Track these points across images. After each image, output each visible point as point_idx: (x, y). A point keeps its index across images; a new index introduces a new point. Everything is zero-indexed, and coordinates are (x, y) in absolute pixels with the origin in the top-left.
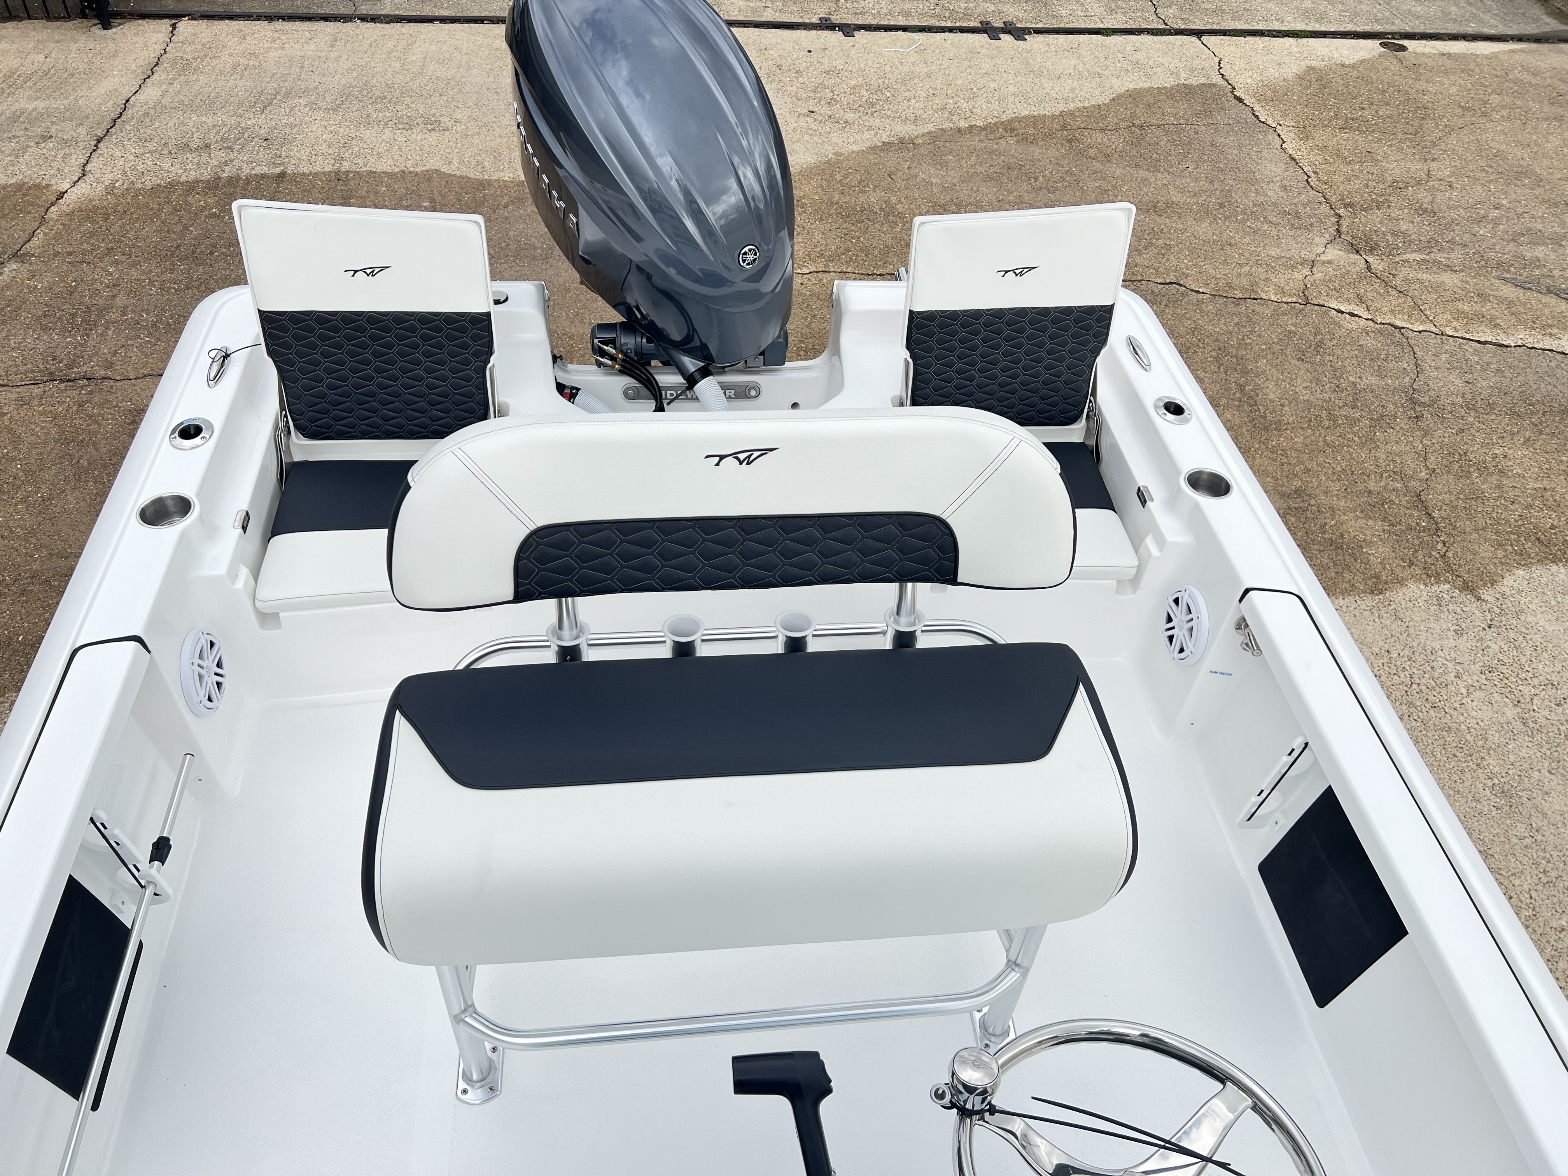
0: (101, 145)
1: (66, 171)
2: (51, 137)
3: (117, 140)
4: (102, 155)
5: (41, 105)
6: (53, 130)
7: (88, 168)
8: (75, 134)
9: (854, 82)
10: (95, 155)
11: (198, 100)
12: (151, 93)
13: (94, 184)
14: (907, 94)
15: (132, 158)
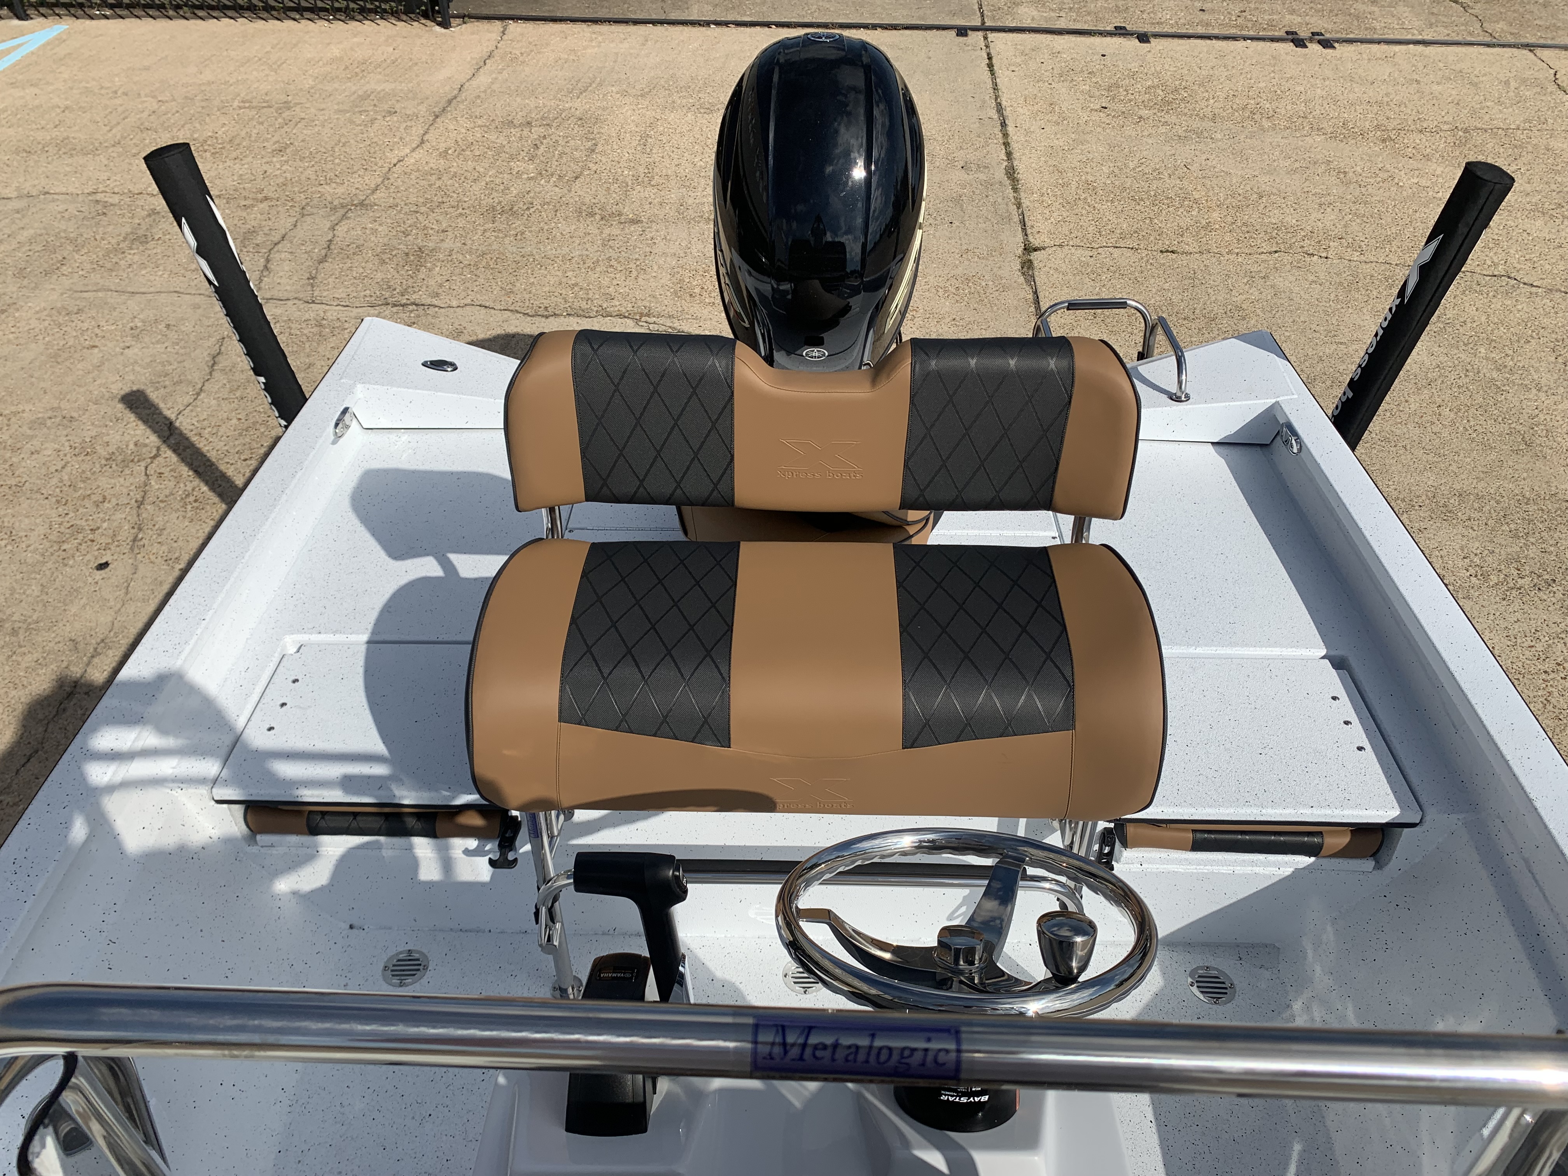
0: (437, 120)
1: (407, 139)
2: (396, 112)
3: (452, 117)
4: (439, 128)
5: (388, 87)
6: (398, 107)
7: (425, 138)
8: (416, 111)
9: (1149, 83)
10: (432, 128)
11: (523, 86)
12: (483, 79)
13: (431, 151)
14: (1206, 94)
15: (464, 131)
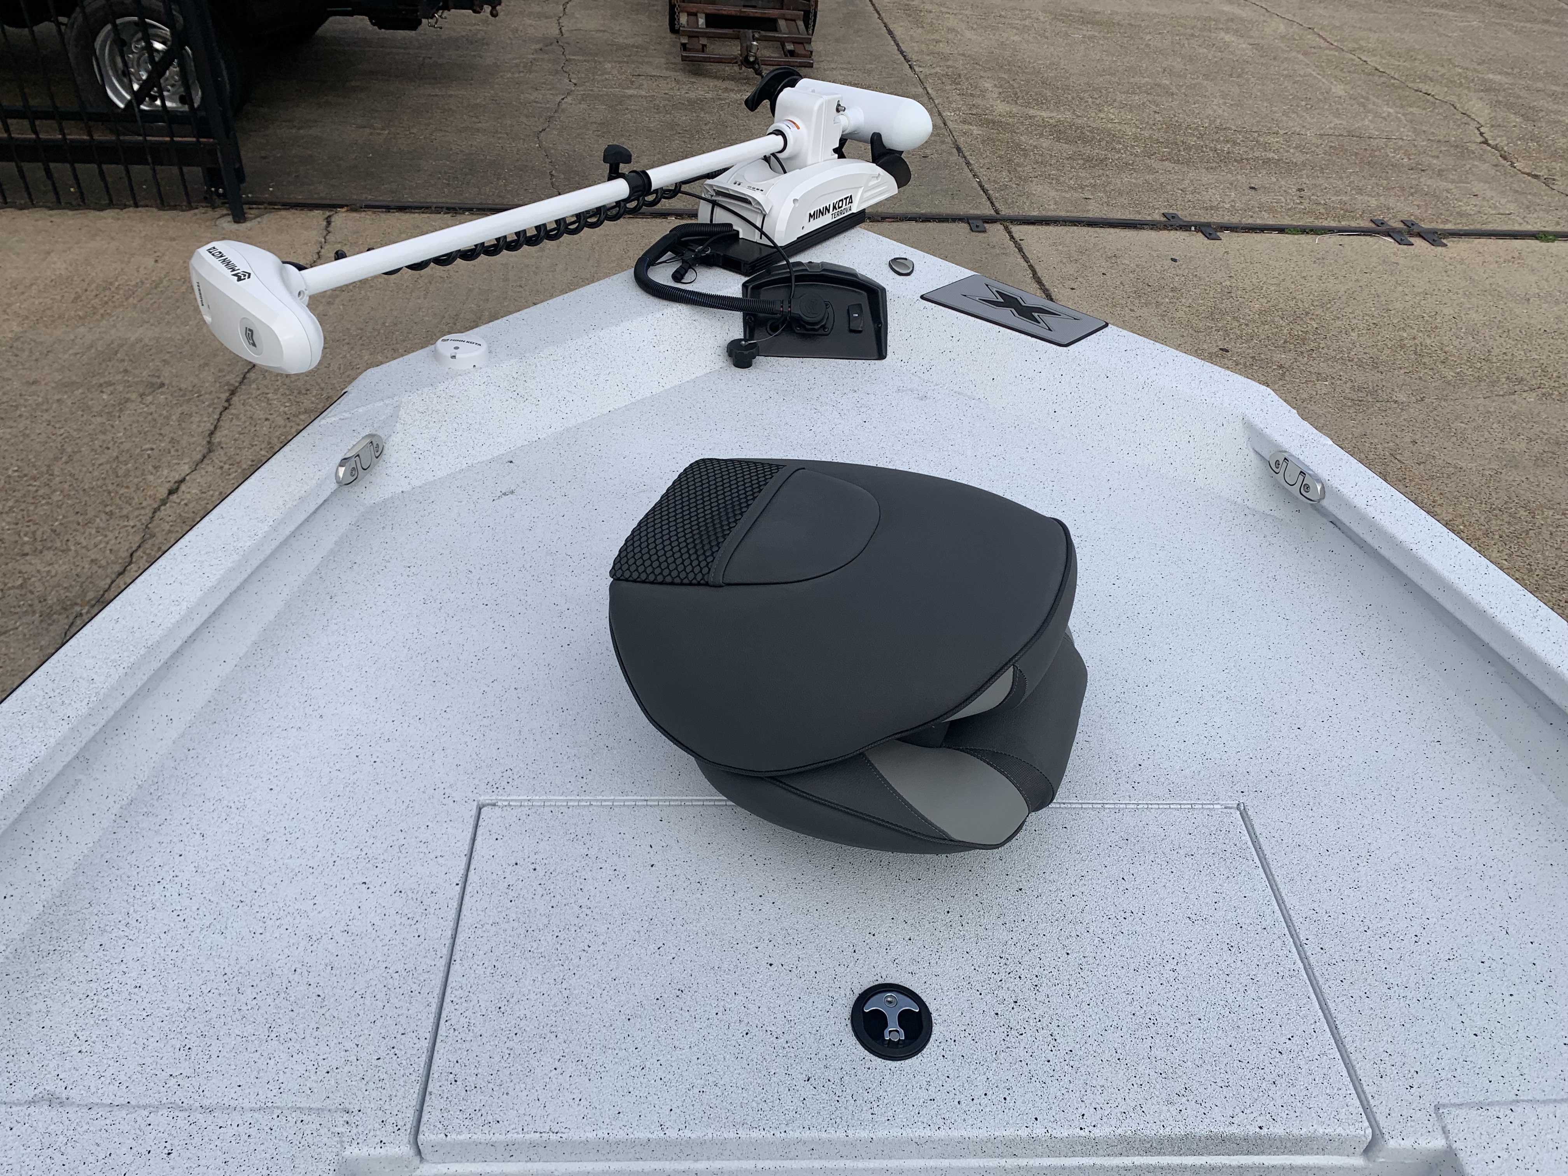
0: (235, 399)
1: (184, 443)
2: (162, 385)
3: (258, 392)
4: (237, 417)
5: (147, 334)
7: (216, 439)
8: (196, 381)
9: (1258, 305)
10: (226, 416)
13: (227, 467)
14: (1339, 323)
15: (280, 421)
